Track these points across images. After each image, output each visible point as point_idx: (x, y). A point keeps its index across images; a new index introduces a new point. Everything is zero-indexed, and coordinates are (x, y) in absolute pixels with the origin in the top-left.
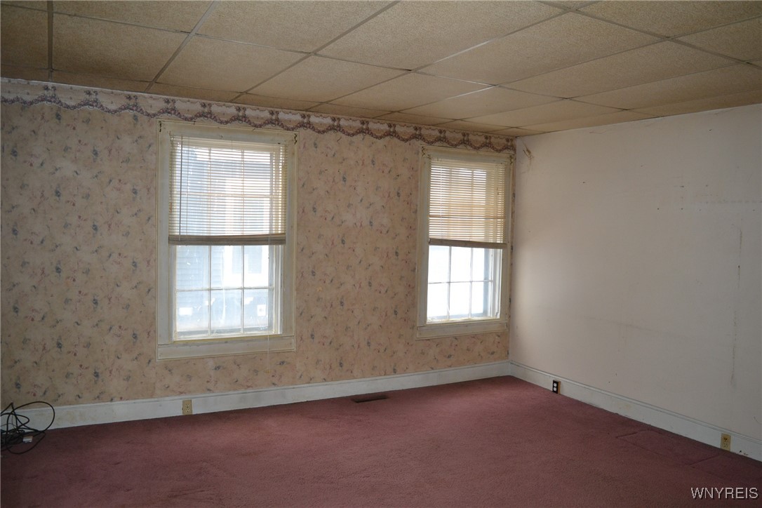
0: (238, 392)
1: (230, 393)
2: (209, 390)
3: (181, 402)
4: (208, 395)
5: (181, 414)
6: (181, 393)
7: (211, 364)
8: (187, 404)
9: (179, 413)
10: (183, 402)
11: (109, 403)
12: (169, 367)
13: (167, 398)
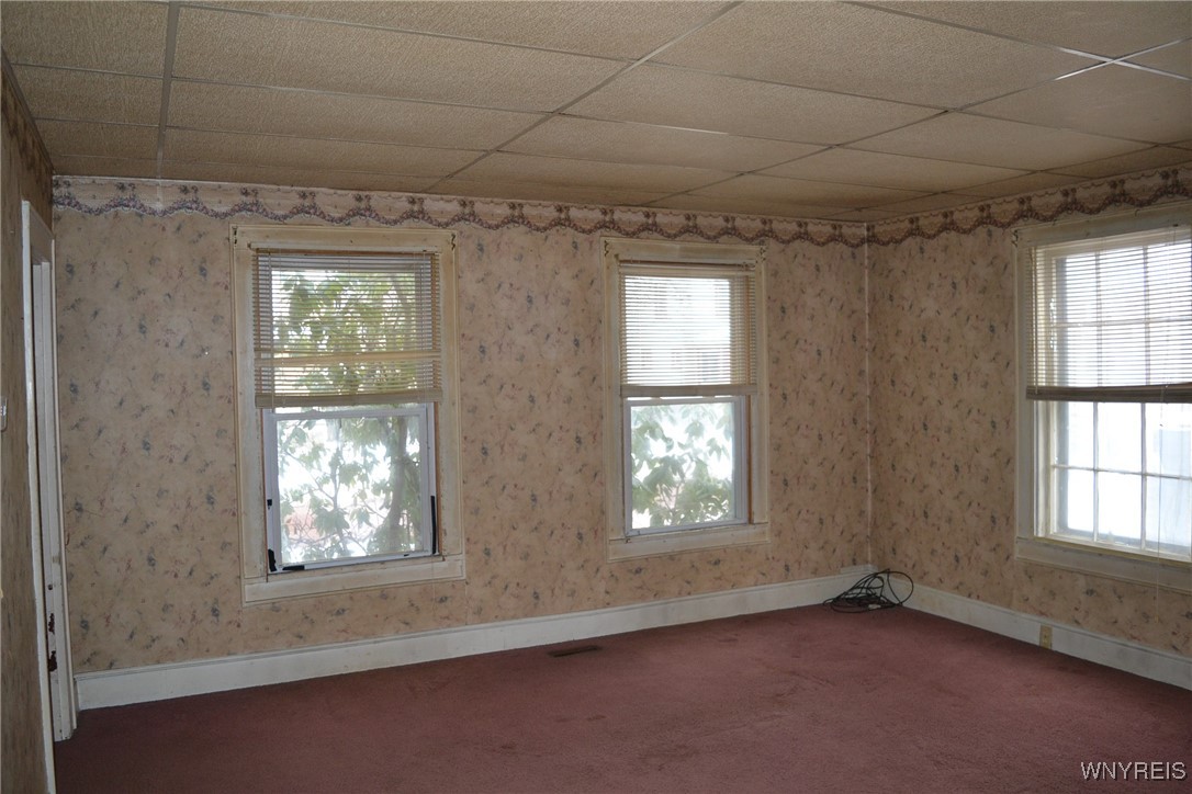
0: (1115, 640)
1: (1102, 637)
2: (1077, 622)
3: (1038, 627)
4: (1072, 628)
5: (1038, 644)
6: (1042, 614)
7: (1082, 582)
8: (1046, 632)
9: (1035, 640)
10: (1042, 627)
11: (965, 598)
12: (1031, 571)
13: (1024, 615)
